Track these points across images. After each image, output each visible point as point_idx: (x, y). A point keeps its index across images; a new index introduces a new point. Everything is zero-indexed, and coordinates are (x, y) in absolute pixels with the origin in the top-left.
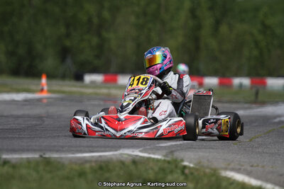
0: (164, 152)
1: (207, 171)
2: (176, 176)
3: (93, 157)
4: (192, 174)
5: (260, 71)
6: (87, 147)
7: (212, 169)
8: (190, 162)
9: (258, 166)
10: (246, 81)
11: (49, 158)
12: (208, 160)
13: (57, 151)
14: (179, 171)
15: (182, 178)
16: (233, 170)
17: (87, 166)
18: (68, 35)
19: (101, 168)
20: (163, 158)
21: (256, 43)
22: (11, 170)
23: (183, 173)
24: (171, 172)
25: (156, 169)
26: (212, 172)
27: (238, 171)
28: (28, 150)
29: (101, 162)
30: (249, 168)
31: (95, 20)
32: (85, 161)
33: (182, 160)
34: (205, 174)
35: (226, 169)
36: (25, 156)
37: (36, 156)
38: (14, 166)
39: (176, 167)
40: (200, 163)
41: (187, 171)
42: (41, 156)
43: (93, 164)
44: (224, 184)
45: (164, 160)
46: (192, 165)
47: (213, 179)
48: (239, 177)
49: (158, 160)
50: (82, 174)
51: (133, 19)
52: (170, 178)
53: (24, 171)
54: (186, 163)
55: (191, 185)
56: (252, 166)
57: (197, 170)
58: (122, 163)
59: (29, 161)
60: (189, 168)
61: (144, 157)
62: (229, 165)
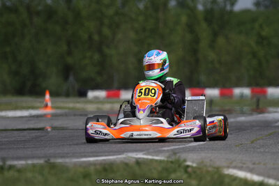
0: (167, 154)
1: (210, 169)
2: (179, 174)
3: (97, 160)
4: (195, 172)
5: (260, 81)
6: (92, 152)
7: (214, 168)
8: (193, 162)
9: (259, 163)
10: (247, 91)
11: (54, 163)
12: (211, 160)
13: (62, 157)
14: (182, 170)
15: (185, 176)
16: (235, 167)
17: (92, 168)
18: (69, 53)
19: (105, 170)
20: (166, 159)
21: (254, 55)
22: (16, 174)
23: (186, 171)
24: (175, 171)
25: (160, 169)
26: (215, 170)
27: (241, 168)
28: (33, 157)
29: (105, 164)
30: (251, 166)
31: (96, 37)
32: (90, 164)
33: (185, 161)
34: (208, 172)
35: (228, 167)
36: (30, 162)
37: (41, 161)
38: (19, 171)
39: (179, 166)
40: (203, 162)
41: (189, 169)
42: (46, 162)
43: (98, 167)
44: (227, 180)
45: (167, 161)
46: (194, 165)
47: (216, 176)
48: (241, 174)
49: (161, 161)
50: (86, 176)
51: (132, 35)
52: (173, 176)
53: (29, 175)
54: (189, 163)
55: (194, 182)
56: (254, 164)
57: (199, 169)
58: (127, 164)
59: (34, 165)
60: (192, 167)
61: (147, 159)
62: (231, 163)
